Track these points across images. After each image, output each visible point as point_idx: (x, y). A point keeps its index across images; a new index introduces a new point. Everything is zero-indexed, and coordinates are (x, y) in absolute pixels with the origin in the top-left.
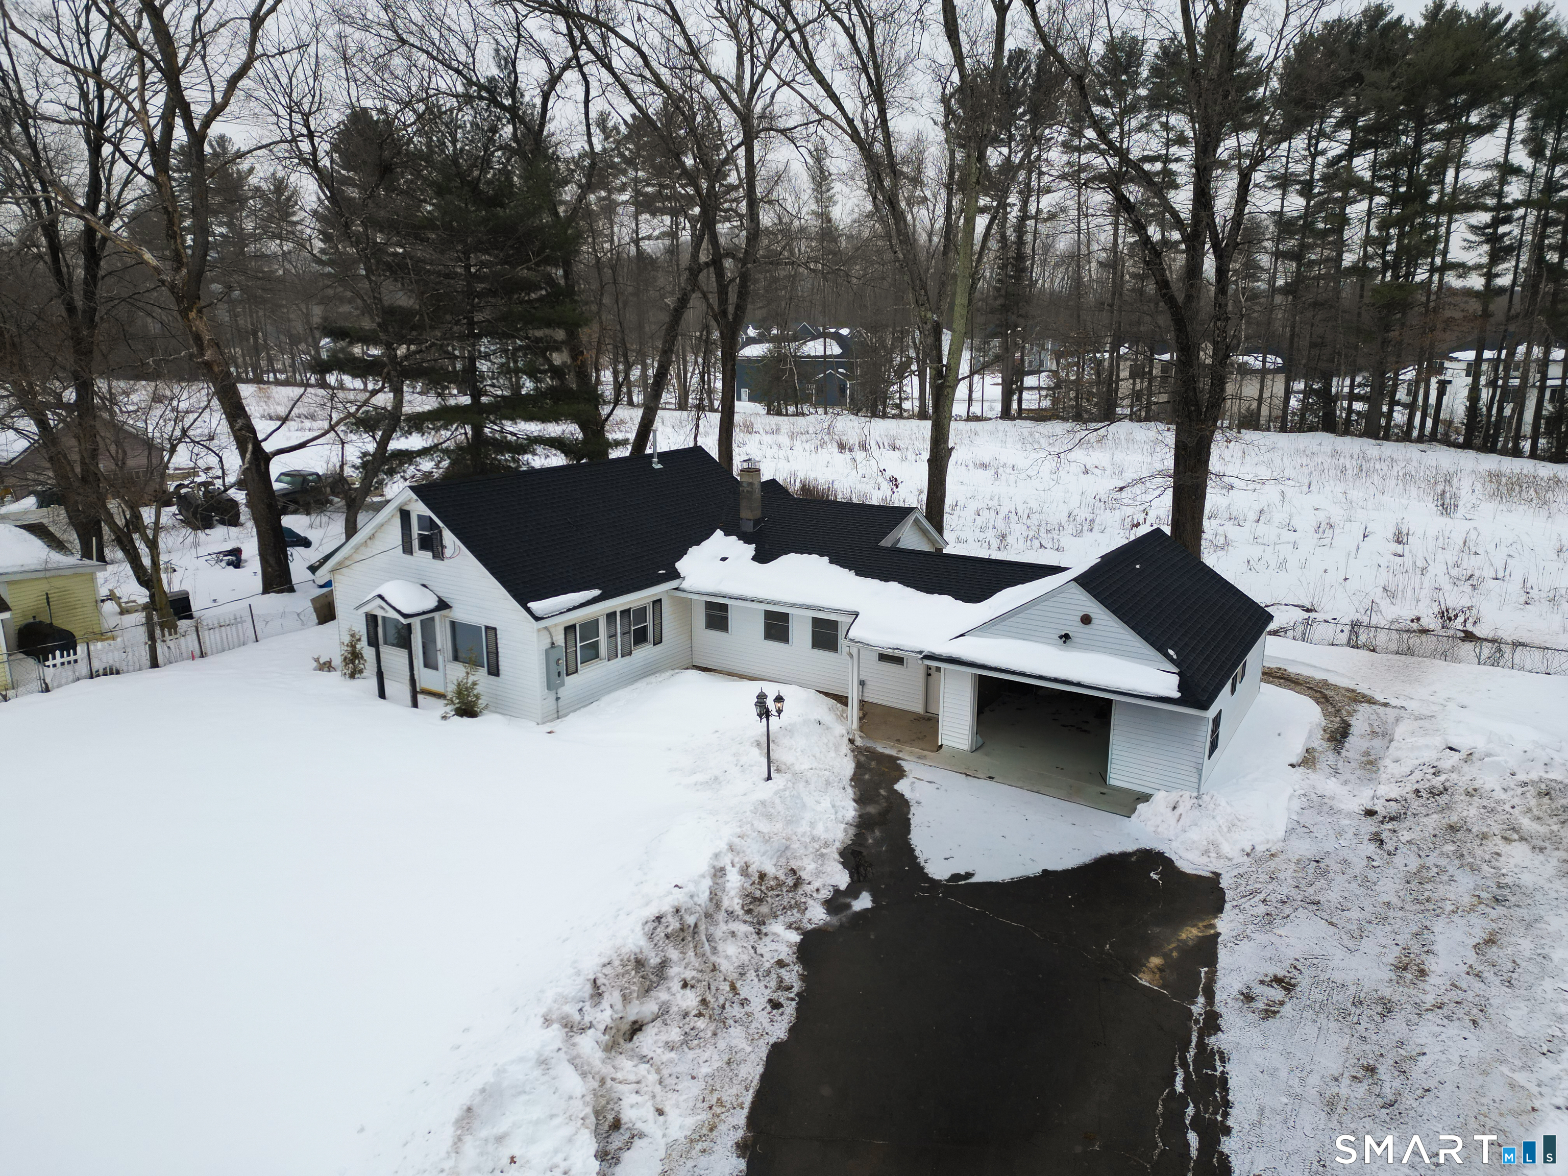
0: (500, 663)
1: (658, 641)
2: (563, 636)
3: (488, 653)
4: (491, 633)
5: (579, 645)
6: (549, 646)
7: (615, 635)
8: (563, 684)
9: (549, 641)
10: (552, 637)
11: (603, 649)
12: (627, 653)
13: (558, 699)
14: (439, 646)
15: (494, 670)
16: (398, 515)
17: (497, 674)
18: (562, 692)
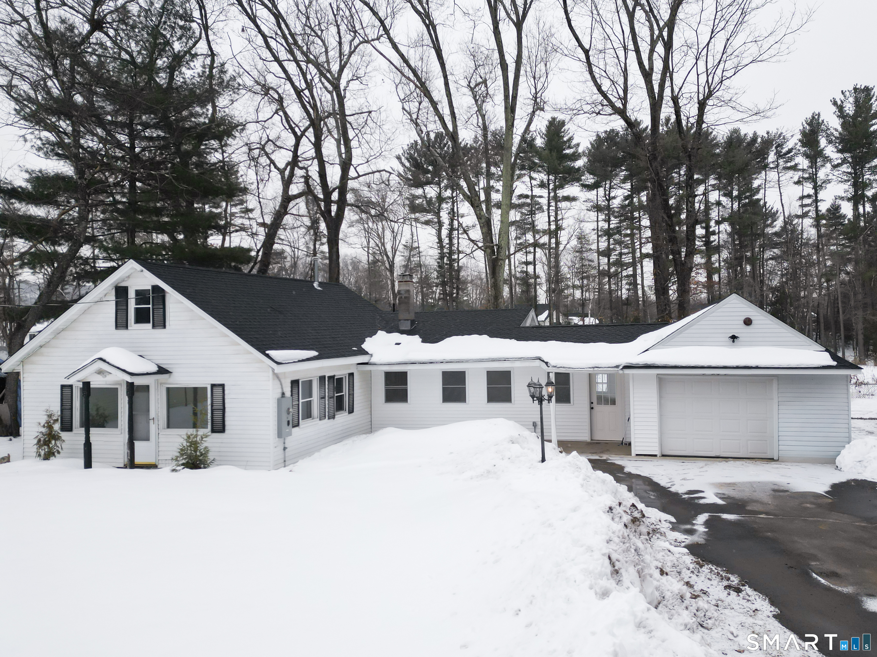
0: (227, 419)
1: (351, 411)
2: (290, 389)
3: (212, 410)
4: (218, 391)
5: (301, 401)
6: (280, 395)
7: (324, 398)
8: (290, 434)
9: (280, 391)
10: (282, 388)
11: (315, 410)
12: (332, 417)
13: (285, 449)
14: (152, 414)
15: (219, 426)
16: (113, 292)
17: (222, 430)
18: (290, 441)
